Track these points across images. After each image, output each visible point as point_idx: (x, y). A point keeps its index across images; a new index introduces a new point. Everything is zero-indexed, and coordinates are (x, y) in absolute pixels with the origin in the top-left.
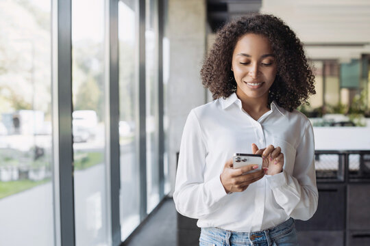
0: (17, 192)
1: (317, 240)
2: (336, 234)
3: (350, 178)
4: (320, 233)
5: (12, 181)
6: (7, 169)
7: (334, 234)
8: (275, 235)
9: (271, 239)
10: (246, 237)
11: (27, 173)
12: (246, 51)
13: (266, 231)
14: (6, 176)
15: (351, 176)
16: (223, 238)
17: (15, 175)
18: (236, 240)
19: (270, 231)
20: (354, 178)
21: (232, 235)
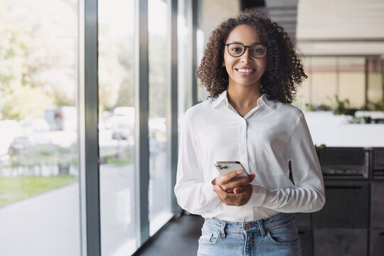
0: (57, 187)
1: (340, 238)
2: (360, 232)
3: (374, 175)
4: (343, 231)
5: (52, 176)
6: (47, 165)
7: (357, 231)
8: (269, 225)
9: (264, 228)
10: (240, 226)
11: (67, 169)
12: (238, 40)
13: (259, 221)
14: (46, 171)
15: (376, 173)
16: (219, 228)
17: (56, 170)
18: (230, 230)
19: (263, 221)
20: (378, 175)
21: (227, 224)
